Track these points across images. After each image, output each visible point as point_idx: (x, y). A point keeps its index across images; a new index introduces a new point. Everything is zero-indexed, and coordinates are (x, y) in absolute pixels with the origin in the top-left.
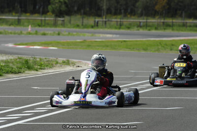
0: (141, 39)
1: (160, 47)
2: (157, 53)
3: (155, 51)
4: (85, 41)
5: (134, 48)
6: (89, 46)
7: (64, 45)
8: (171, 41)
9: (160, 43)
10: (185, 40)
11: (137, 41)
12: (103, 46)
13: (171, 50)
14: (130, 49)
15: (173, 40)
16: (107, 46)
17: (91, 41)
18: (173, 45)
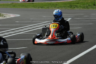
0: (41, 2)
1: (50, 6)
2: (47, 9)
3: (47, 8)
4: (13, 3)
5: (36, 7)
6: (14, 6)
7: (1, 6)
8: (56, 3)
9: (50, 4)
10: (63, 2)
11: (39, 3)
12: (21, 6)
13: (55, 7)
14: (34, 7)
15: (57, 2)
16: (24, 6)
17: (16, 4)
18: (56, 5)
